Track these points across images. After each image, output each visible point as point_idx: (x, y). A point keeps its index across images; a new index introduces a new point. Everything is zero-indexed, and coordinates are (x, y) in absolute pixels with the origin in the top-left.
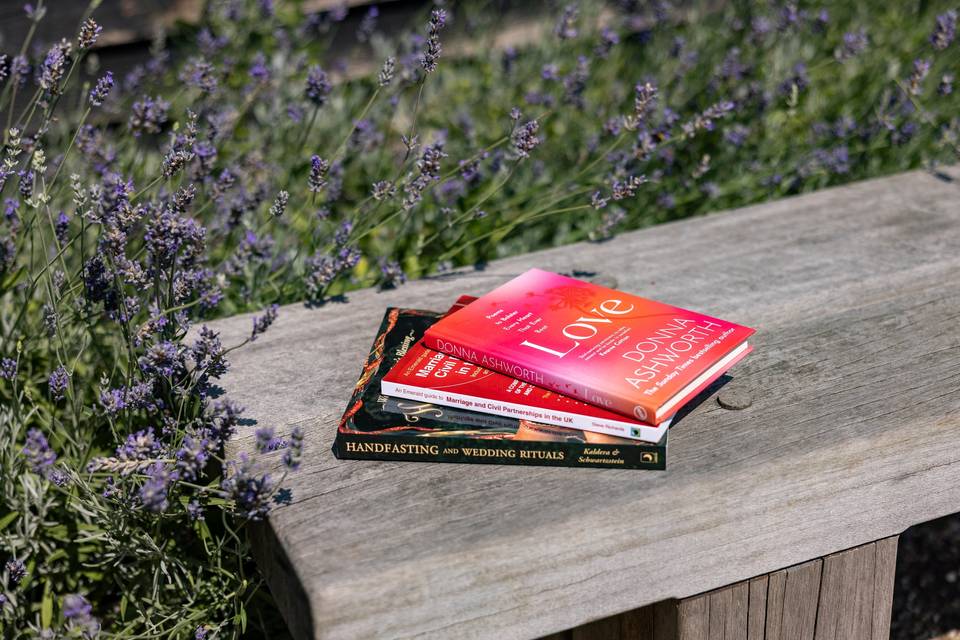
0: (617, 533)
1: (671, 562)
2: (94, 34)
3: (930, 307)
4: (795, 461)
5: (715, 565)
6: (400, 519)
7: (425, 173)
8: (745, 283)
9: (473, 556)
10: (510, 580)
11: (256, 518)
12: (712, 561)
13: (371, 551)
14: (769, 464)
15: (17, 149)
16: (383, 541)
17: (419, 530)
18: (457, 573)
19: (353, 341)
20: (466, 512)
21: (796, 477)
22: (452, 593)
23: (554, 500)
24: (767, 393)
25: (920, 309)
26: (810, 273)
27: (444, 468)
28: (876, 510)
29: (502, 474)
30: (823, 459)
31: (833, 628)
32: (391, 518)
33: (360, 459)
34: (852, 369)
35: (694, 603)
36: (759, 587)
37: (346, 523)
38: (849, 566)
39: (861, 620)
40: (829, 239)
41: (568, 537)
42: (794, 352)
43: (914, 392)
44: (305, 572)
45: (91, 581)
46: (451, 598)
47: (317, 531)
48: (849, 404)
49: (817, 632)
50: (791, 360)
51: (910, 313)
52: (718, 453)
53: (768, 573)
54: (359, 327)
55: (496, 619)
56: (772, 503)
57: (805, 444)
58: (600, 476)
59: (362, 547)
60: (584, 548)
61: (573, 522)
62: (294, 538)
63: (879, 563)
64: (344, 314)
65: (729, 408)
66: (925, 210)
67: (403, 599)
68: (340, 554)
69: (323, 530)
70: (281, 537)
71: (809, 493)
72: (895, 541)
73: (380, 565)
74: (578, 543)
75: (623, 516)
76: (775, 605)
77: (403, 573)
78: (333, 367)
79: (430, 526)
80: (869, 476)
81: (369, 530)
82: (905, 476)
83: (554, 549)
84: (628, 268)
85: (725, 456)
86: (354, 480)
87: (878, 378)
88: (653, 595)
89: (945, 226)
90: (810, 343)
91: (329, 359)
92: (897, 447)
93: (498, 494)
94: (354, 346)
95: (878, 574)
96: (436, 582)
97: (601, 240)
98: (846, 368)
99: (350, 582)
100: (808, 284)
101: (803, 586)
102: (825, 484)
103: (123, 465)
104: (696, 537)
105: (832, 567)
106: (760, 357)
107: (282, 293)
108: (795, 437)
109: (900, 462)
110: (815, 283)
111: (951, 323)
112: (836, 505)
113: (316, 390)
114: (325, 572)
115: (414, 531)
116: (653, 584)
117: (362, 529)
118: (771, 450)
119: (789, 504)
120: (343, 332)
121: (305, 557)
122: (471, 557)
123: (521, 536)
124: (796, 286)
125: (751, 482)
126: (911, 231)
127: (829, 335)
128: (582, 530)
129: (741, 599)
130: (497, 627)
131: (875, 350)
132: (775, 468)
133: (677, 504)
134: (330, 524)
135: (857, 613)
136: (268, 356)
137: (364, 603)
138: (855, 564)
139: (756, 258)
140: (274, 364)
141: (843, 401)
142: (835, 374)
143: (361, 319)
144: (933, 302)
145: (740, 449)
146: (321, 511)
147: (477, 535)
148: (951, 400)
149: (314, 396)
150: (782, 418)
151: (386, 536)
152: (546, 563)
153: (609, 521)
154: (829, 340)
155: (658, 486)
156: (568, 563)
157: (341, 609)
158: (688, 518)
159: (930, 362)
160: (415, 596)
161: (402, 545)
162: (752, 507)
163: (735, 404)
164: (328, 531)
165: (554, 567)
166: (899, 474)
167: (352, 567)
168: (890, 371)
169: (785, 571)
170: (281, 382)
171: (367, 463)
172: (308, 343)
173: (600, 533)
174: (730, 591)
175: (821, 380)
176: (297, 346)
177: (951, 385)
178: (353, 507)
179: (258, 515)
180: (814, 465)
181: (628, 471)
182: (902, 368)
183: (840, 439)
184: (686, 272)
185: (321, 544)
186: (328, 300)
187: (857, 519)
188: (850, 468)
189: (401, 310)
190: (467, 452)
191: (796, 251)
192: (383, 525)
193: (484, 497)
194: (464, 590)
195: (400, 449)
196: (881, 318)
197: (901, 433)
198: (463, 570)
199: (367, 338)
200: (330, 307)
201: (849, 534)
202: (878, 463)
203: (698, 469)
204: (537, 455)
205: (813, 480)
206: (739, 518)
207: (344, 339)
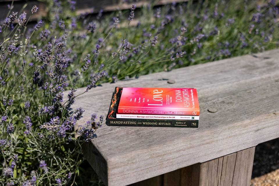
0: (187, 144)
1: (200, 153)
2: (36, 10)
3: (258, 88)
4: (231, 125)
5: (211, 154)
6: (128, 141)
7: (126, 50)
8: (209, 82)
9: (150, 150)
10: (159, 157)
11: (88, 141)
12: (210, 152)
13: (122, 149)
14: (225, 126)
15: (17, 40)
16: (125, 146)
17: (134, 143)
18: (146, 154)
19: (106, 96)
20: (146, 139)
21: (232, 130)
22: (144, 160)
23: (169, 135)
24: (221, 109)
25: (256, 88)
26: (225, 79)
27: (138, 128)
28: (251, 139)
29: (154, 129)
30: (239, 125)
31: (238, 172)
32: (126, 141)
33: (114, 126)
34: (242, 103)
35: (205, 164)
36: (221, 160)
37: (113, 142)
38: (243, 155)
39: (245, 169)
40: (228, 71)
41: (174, 145)
42: (226, 99)
43: (259, 108)
44: (105, 155)
45: (28, 165)
46: (144, 162)
47: (106, 144)
48: (243, 111)
49: (235, 173)
50: (225, 101)
51: (254, 89)
52: (211, 123)
53: (223, 156)
54: (107, 93)
55: (155, 167)
56: (226, 136)
57: (233, 121)
58: (180, 129)
59: (119, 148)
60: (178, 148)
61: (176, 141)
62: (100, 146)
63: (250, 154)
64: (102, 89)
65: (211, 112)
66: (252, 64)
67: (131, 162)
68: (113, 150)
69: (107, 144)
70: (95, 146)
71: (234, 134)
72: (254, 148)
73: (125, 152)
74: (177, 147)
75: (188, 140)
76: (225, 165)
77: (132, 154)
78: (101, 103)
79: (137, 142)
80: (249, 130)
81: (120, 144)
82: (258, 130)
83: (171, 148)
84: (177, 78)
85: (213, 124)
86: (113, 131)
87: (249, 105)
88: (195, 162)
89: (258, 68)
90: (229, 96)
91: (100, 101)
92: (257, 122)
93: (154, 134)
94: (106, 97)
95: (250, 157)
96: (140, 157)
97: (168, 71)
98: (240, 102)
99: (118, 157)
100: (225, 82)
101: (232, 160)
102: (239, 132)
103: (49, 127)
104: (206, 146)
105: (239, 155)
106: (217, 100)
107: (84, 84)
108: (231, 119)
109: (257, 126)
110: (227, 82)
111: (265, 92)
112: (241, 137)
113: (98, 108)
114: (110, 154)
115: (133, 144)
116: (195, 159)
117: (119, 143)
118: (225, 122)
119: (230, 137)
120: (102, 94)
121: (104, 151)
122: (149, 150)
123: (162, 144)
124: (222, 83)
125: (220, 131)
126: (249, 69)
127: (234, 94)
128: (178, 143)
129: (216, 163)
130: (155, 170)
131: (246, 98)
132: (227, 127)
133: (202, 137)
134: (109, 142)
135: (244, 168)
136: (83, 100)
137: (121, 163)
138: (245, 154)
139: (211, 76)
140: (85, 102)
141: (241, 111)
142: (237, 104)
143: (107, 90)
144: (259, 87)
145: (217, 122)
146: (106, 139)
147: (150, 145)
148: (269, 110)
149: (98, 110)
150: (226, 115)
151: (126, 145)
152: (168, 152)
153: (185, 141)
154: (234, 96)
155: (197, 132)
156: (174, 152)
157: (115, 164)
158: (204, 140)
159: (261, 101)
160: (135, 161)
161: (130, 147)
162: (221, 138)
163: (213, 111)
164: (109, 144)
165: (170, 153)
166: (256, 130)
167: (118, 153)
168: (251, 103)
169: (227, 156)
170: (87, 106)
171: (116, 127)
172: (93, 97)
173: (182, 144)
174: (214, 161)
175: (234, 105)
176: (90, 97)
177: (268, 106)
178: (114, 138)
179: (88, 140)
180: (236, 126)
181: (188, 128)
182: (255, 102)
183: (242, 120)
184: (193, 79)
185: (108, 147)
186: (97, 86)
187: (246, 142)
188: (245, 127)
189: (119, 88)
190: (144, 123)
191: (220, 74)
192: (124, 142)
193: (150, 135)
194: (147, 159)
195: (125, 123)
196: (246, 90)
197: (258, 118)
198: (147, 154)
199: (109, 95)
200: (98, 88)
201: (244, 146)
202: (252, 126)
203: (206, 127)
204: (163, 124)
205: (236, 131)
206: (217, 141)
207: (103, 96)
